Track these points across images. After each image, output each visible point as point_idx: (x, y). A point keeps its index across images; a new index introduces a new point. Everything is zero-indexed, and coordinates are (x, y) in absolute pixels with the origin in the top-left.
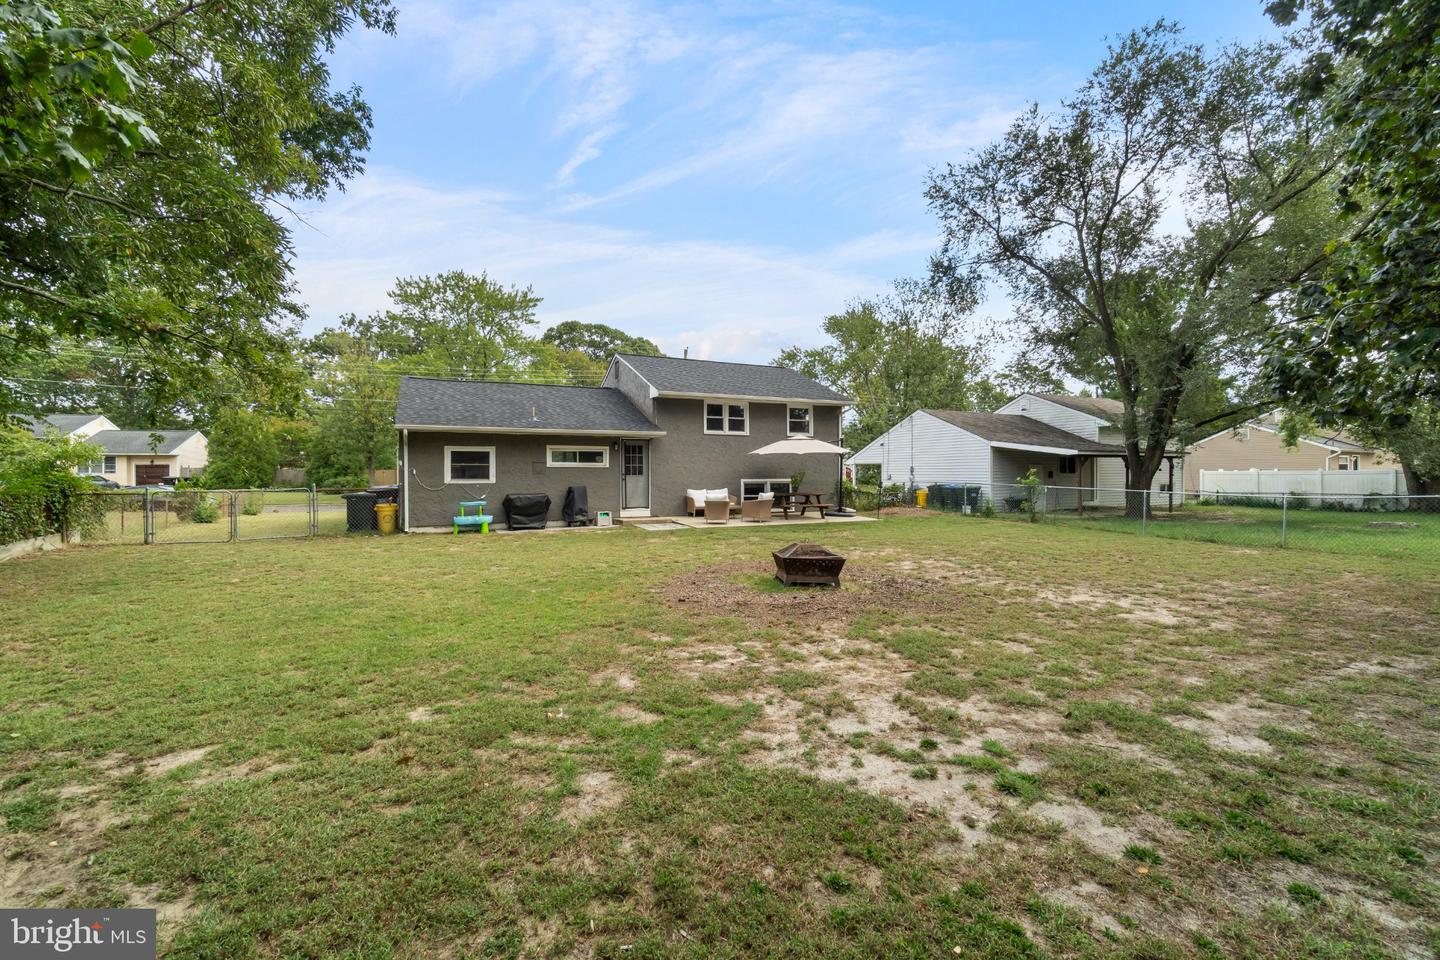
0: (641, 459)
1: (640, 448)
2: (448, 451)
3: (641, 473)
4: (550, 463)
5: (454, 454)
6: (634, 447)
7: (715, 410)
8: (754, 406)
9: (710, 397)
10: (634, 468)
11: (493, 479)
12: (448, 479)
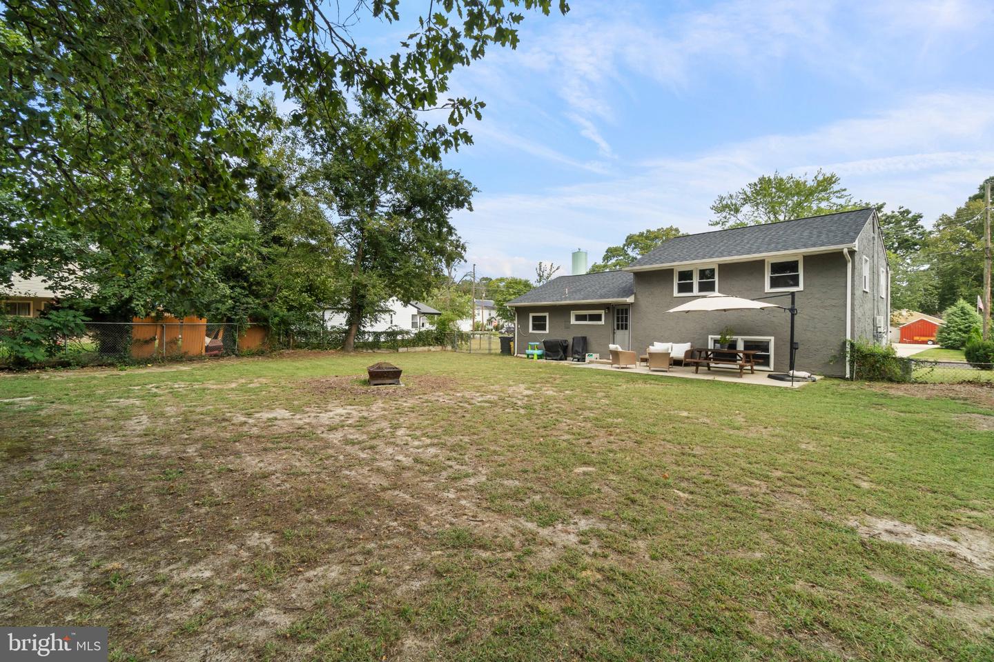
0: (626, 318)
1: (626, 310)
2: (531, 315)
3: (626, 329)
4: (573, 321)
5: (533, 317)
6: (622, 310)
7: (685, 275)
8: (723, 267)
9: (680, 265)
10: (622, 325)
11: (547, 331)
12: (531, 330)
